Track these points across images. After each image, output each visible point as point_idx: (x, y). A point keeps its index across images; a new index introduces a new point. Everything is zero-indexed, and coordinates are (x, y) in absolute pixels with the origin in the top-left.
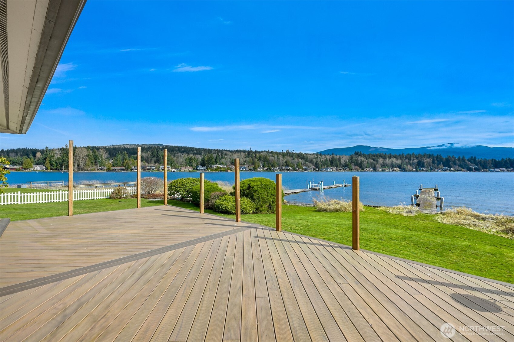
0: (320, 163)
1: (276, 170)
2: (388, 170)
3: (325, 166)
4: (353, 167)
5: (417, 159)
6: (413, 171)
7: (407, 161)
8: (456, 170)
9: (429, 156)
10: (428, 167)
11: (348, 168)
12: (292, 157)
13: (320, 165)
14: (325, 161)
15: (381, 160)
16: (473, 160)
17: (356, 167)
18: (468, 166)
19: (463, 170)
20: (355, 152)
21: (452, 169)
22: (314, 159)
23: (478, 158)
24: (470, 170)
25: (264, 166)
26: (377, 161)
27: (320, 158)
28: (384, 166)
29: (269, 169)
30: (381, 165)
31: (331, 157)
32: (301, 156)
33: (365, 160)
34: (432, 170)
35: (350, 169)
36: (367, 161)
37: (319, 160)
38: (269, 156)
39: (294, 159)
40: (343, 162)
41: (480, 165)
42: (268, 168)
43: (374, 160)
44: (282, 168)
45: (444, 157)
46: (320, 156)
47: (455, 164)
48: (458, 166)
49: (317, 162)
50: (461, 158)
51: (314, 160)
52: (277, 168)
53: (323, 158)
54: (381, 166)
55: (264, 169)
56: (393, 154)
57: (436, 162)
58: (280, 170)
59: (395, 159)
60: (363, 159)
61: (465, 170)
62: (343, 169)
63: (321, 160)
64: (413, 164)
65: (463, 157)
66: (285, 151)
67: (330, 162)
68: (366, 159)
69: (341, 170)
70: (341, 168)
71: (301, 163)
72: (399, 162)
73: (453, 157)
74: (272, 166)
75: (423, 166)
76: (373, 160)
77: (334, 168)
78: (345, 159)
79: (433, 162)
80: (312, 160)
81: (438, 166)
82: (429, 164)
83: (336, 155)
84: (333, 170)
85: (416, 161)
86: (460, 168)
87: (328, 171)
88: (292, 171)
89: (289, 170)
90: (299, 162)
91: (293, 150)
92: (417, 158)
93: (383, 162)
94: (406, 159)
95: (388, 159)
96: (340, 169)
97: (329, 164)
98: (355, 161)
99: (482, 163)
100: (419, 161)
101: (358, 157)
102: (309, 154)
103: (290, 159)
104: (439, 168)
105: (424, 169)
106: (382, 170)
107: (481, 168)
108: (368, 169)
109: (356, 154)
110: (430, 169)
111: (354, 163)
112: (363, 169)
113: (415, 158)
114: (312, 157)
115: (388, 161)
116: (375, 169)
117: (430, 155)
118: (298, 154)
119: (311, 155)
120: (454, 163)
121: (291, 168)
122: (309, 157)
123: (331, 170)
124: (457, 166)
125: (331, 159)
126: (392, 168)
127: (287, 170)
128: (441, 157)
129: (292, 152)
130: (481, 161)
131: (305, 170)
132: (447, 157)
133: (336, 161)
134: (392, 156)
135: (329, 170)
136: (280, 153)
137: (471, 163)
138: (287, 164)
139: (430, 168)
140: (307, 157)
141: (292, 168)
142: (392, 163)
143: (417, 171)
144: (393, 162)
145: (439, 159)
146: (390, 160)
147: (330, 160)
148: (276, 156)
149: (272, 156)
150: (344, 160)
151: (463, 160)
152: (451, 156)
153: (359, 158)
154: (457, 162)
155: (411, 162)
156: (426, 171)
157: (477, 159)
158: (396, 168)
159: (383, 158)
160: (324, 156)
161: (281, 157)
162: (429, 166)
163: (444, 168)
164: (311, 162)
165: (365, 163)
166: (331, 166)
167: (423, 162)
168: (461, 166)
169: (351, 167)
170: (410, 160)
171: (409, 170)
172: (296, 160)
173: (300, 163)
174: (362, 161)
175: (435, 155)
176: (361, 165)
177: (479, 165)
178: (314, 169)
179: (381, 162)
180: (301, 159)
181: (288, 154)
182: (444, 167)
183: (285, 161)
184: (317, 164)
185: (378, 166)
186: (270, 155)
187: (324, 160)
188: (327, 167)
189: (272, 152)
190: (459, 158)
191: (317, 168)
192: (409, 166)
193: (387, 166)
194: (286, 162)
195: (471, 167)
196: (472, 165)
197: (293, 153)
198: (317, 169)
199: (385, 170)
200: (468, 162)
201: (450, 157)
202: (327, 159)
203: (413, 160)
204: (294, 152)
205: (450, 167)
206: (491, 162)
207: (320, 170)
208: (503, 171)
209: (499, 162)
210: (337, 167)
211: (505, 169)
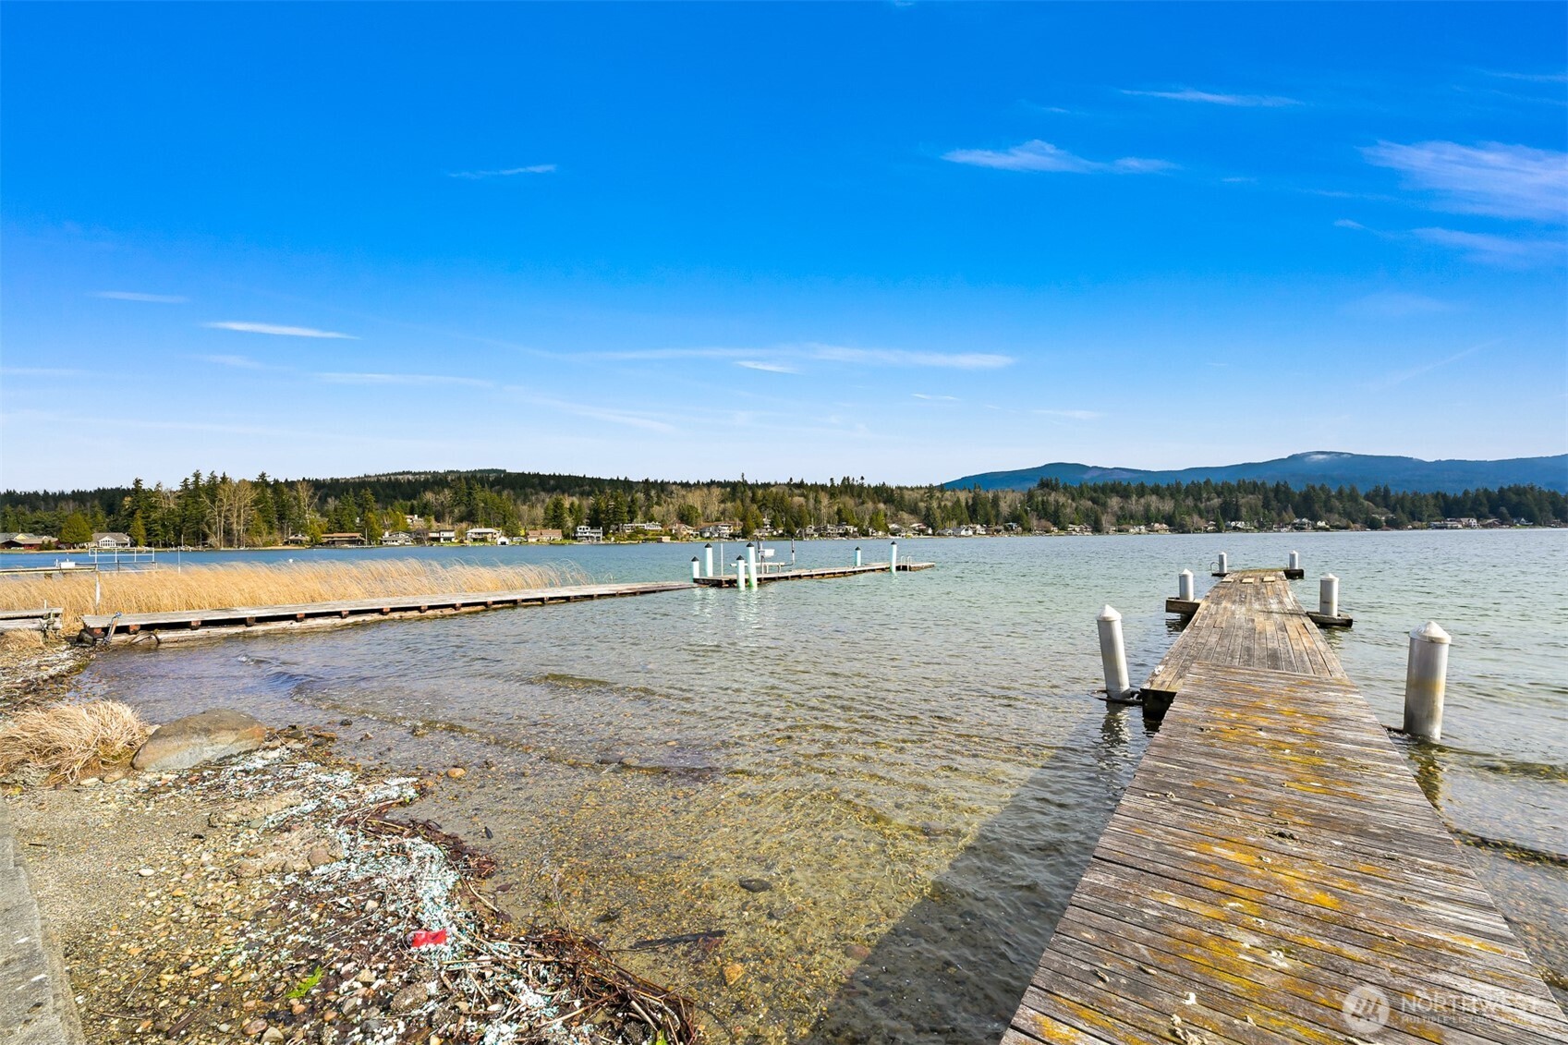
0: (938, 513)
1: (807, 535)
2: (1137, 530)
3: (955, 523)
4: (1034, 522)
5: (1219, 497)
6: (1207, 532)
7: (1190, 502)
8: (1332, 526)
9: (1254, 488)
10: (1251, 520)
11: (1021, 525)
12: (860, 496)
13: (939, 519)
14: (953, 508)
15: (1114, 502)
16: (1381, 497)
17: (1044, 522)
18: (1367, 514)
19: (1352, 525)
20: (1042, 482)
21: (1320, 524)
22: (922, 501)
23: (1396, 491)
24: (1374, 525)
25: (774, 525)
26: (1104, 505)
27: (938, 499)
28: (1124, 517)
29: (788, 532)
30: (1115, 514)
31: (971, 495)
32: (883, 493)
33: (1070, 501)
34: (1261, 527)
35: (1024, 530)
36: (1074, 505)
37: (935, 504)
38: (793, 497)
39: (863, 503)
40: (1004, 508)
41: (1403, 512)
42: (785, 531)
43: (1094, 501)
44: (825, 529)
45: (1297, 488)
46: (938, 494)
47: (1330, 510)
48: (1339, 514)
49: (928, 509)
50: (1347, 490)
51: (922, 505)
52: (810, 529)
53: (946, 501)
54: (1114, 520)
55: (775, 533)
56: (1150, 483)
57: (1274, 503)
58: (821, 535)
59: (1154, 498)
60: (1062, 500)
61: (1358, 526)
62: (1006, 529)
63: (943, 504)
64: (1208, 512)
65: (1353, 490)
66: (838, 481)
67: (968, 509)
68: (1073, 500)
69: (998, 531)
70: (1001, 527)
71: (886, 515)
72: (1168, 506)
73: (1322, 488)
74: (797, 525)
75: (1237, 518)
76: (1094, 503)
77: (978, 527)
78: (1013, 501)
79: (1266, 505)
80: (916, 504)
81: (1279, 515)
82: (1252, 509)
83: (987, 492)
84: (974, 533)
85: (1216, 501)
86: (1344, 522)
87: (961, 536)
88: (856, 537)
89: (846, 534)
90: (877, 512)
91: (862, 478)
92: (1219, 495)
93: (1122, 508)
94: (1187, 497)
95: (1134, 498)
96: (995, 530)
97: (965, 515)
98: (1040, 507)
99: (1408, 504)
100: (1225, 502)
101: (1050, 494)
102: (907, 488)
103: (849, 502)
104: (1282, 521)
105: (1240, 524)
106: (1119, 531)
107: (1404, 518)
108: (1078, 529)
109: (1045, 485)
110: (1256, 524)
111: (1036, 510)
112: (1063, 529)
113: (1213, 495)
114: (916, 495)
115: (1135, 505)
116: (1097, 529)
117: (1255, 485)
118: (876, 487)
119: (912, 489)
120: (1325, 506)
121: (852, 529)
122: (906, 497)
123: (970, 532)
124: (1337, 516)
125: (970, 502)
126: (1148, 524)
127: (841, 535)
128: (1287, 488)
129: (860, 481)
130: (1403, 498)
131: (893, 534)
132: (1304, 489)
133: (984, 505)
134: (1148, 491)
135: (963, 533)
136: (823, 487)
137: (1377, 505)
138: (841, 518)
139: (1259, 521)
140: (902, 497)
141: (855, 529)
142: (1147, 508)
143: (1218, 530)
144: (1149, 505)
145: (1282, 496)
146: (1142, 501)
147: (967, 503)
148: (812, 496)
149: (802, 495)
150: (1008, 503)
151: (1353, 497)
152: (1317, 487)
153: (1052, 498)
154: (1337, 503)
155: (1202, 506)
156: (1247, 531)
157: (1392, 493)
158: (1161, 523)
159: (1121, 497)
160: (950, 495)
161: (825, 500)
162: (1253, 517)
163: (1297, 521)
164: (914, 511)
165: (1068, 510)
166: (972, 522)
167: (1237, 504)
168: (1347, 515)
169: (1029, 523)
170: (1198, 499)
171: (1197, 530)
172: (870, 505)
173: (882, 513)
174: (1058, 506)
175: (1271, 484)
176: (1058, 517)
177: (1399, 510)
178: (921, 531)
179: (1116, 508)
180: (885, 503)
181: (848, 488)
182: (1297, 517)
183: (836, 508)
184: (929, 515)
185: (1105, 520)
186: (797, 491)
187: (949, 504)
188: (960, 524)
189: (801, 485)
190: (1340, 492)
191: (928, 526)
192: (1196, 518)
194: (839, 512)
195: (1377, 516)
196: (1380, 510)
197: (862, 485)
198: (930, 531)
199: (1128, 531)
200: (1366, 503)
201: (1313, 487)
202: (958, 500)
203: (1209, 499)
204: (865, 482)
205: (1315, 518)
206: (1432, 502)
207: (939, 535)
208: (1468, 526)
209: (1457, 501)
210: (986, 522)
211: (1474, 522)
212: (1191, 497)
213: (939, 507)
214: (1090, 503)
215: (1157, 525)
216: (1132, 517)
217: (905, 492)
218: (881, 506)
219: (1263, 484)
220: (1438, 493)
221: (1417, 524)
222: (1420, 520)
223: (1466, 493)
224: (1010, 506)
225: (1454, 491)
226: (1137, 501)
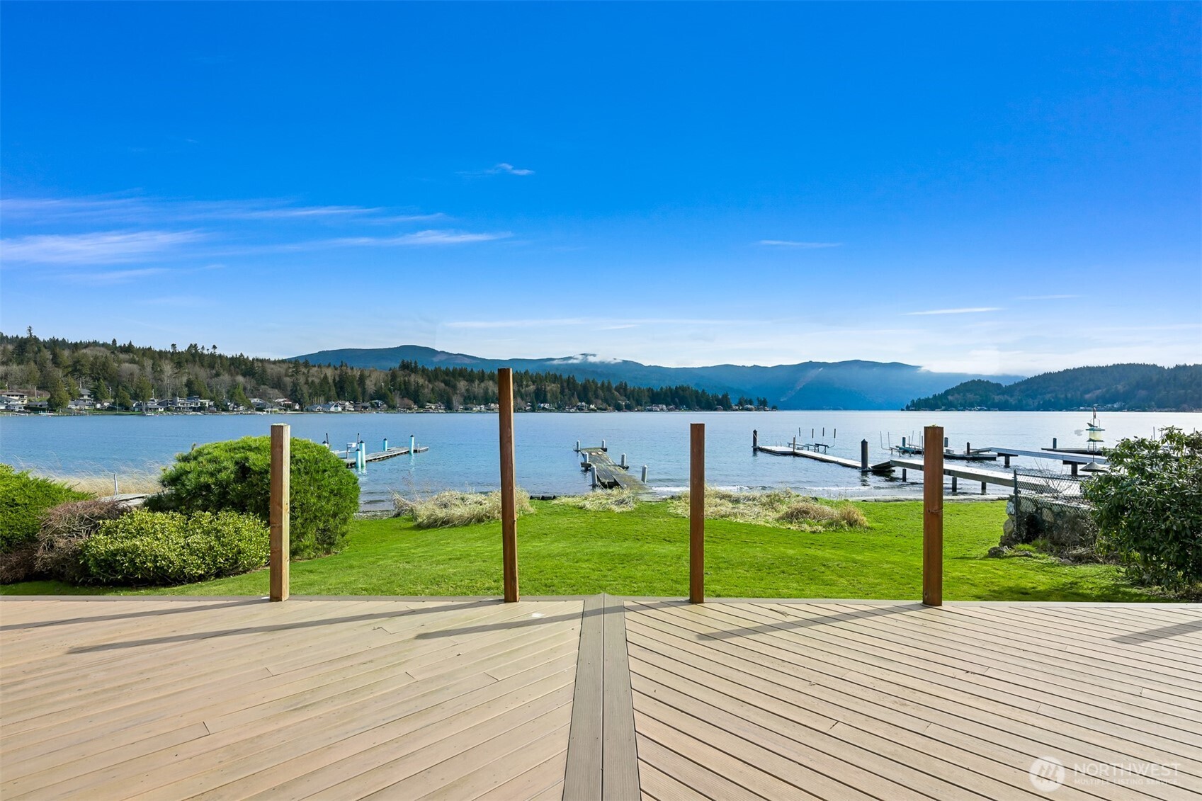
0: (305, 389)
1: (148, 409)
2: (479, 408)
3: (322, 399)
4: (398, 400)
5: (534, 385)
6: (526, 411)
8: (598, 409)
9: (555, 379)
10: (553, 403)
11: (386, 403)
12: (212, 366)
13: (306, 395)
14: (321, 385)
15: (462, 385)
16: (622, 389)
17: (406, 401)
18: (616, 401)
20: (403, 361)
21: (592, 406)
22: (286, 375)
23: (630, 386)
24: (619, 408)
25: (96, 396)
26: (454, 387)
27: (304, 373)
28: (469, 398)
29: (120, 405)
30: (462, 395)
31: (338, 372)
32: (239, 365)
33: (427, 382)
34: (560, 408)
36: (431, 386)
37: (302, 380)
38: (120, 362)
39: (218, 375)
40: (370, 386)
42: (114, 403)
43: (447, 383)
44: (173, 403)
45: (580, 380)
46: (304, 370)
47: (597, 397)
48: (602, 400)
49: (295, 384)
50: (606, 383)
51: (288, 380)
52: (153, 402)
53: (313, 376)
55: (98, 406)
57: (567, 391)
58: (167, 409)
59: (491, 383)
60: (421, 381)
61: (611, 408)
62: (372, 406)
63: (310, 380)
64: (527, 396)
65: (609, 383)
66: (182, 348)
67: (335, 386)
68: (429, 381)
69: (365, 408)
71: (245, 389)
73: (593, 382)
74: (135, 397)
75: (545, 401)
76: (446, 385)
77: (347, 403)
78: (378, 380)
79: (562, 392)
80: (279, 379)
81: (570, 399)
82: (554, 394)
83: (352, 369)
84: (344, 409)
85: (532, 388)
86: (604, 405)
87: (330, 412)
88: (213, 412)
89: (201, 408)
90: (235, 385)
91: (214, 347)
92: (534, 383)
93: (467, 390)
95: (477, 382)
96: (363, 407)
97: (333, 392)
98: (403, 387)
99: (636, 395)
100: (537, 389)
101: (410, 376)
102: (269, 361)
103: (203, 373)
104: (571, 404)
105: (547, 406)
107: (634, 403)
108: (433, 407)
109: (405, 367)
110: (556, 405)
111: (400, 389)
112: (422, 406)
113: (530, 382)
114: (281, 369)
115: (477, 388)
116: (449, 408)
117: (555, 376)
118: (232, 358)
119: (275, 362)
120: (594, 394)
121: (207, 403)
122: (269, 370)
123: (340, 409)
124: (600, 401)
125: (337, 379)
126: (486, 404)
127: (194, 409)
128: (574, 380)
129: (211, 351)
130: (634, 390)
131: (259, 410)
132: (584, 382)
133: (352, 383)
134: (486, 377)
135: (333, 409)
136: (162, 354)
138: (192, 391)
139: (558, 404)
140: (264, 371)
141: (212, 403)
142: (486, 391)
143: (533, 410)
144: (487, 389)
145: (571, 386)
146: (483, 385)
147: (334, 380)
148: (148, 363)
149: (132, 361)
150: (374, 381)
151: (609, 388)
152: (591, 381)
153: (413, 378)
154: (600, 393)
155: (523, 390)
156: (551, 411)
159: (467, 381)
160: (316, 369)
161: (168, 368)
162: (555, 400)
163: (579, 404)
164: (278, 384)
165: (426, 390)
166: (340, 399)
167: (545, 391)
168: (606, 401)
169: (393, 401)
172: (226, 377)
173: (241, 387)
174: (419, 388)
175: (565, 377)
176: (418, 396)
177: (631, 399)
178: (287, 407)
179: (463, 390)
180: (244, 375)
181: (193, 355)
182: (580, 401)
183: (184, 379)
184: (296, 391)
185: (456, 400)
186: (122, 356)
187: (317, 381)
188: (328, 400)
189: (128, 349)
190: (603, 384)
191: (295, 402)
194: (189, 384)
195: (621, 402)
196: (622, 398)
197: (212, 355)
198: (297, 407)
199: (472, 409)
200: (616, 392)
201: (589, 381)
202: (326, 377)
203: (527, 386)
204: (218, 352)
205: (589, 403)
206: (647, 393)
207: (307, 410)
208: (662, 410)
209: (658, 394)
210: (355, 400)
211: (664, 407)
213: (307, 382)
214: (443, 385)
215: (493, 405)
216: (475, 398)
217: (267, 365)
218: (240, 379)
219: (561, 376)
220: (650, 388)
221: (640, 408)
222: (641, 405)
223: (662, 388)
224: (375, 384)
225: (657, 387)
226: (479, 385)
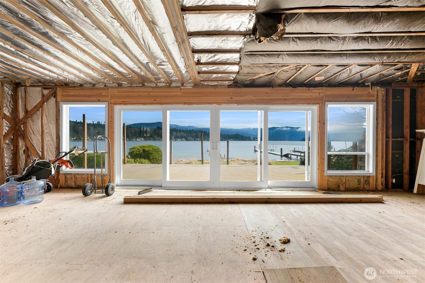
2: (179, 140)
3: (135, 137)
6: (193, 141)
7: (189, 134)
11: (153, 138)
12: (104, 128)
13: (130, 136)
14: (135, 133)
15: (174, 133)
17: (159, 138)
20: (158, 126)
25: (72, 136)
26: (172, 134)
27: (130, 130)
28: (176, 137)
29: (79, 139)
35: (154, 139)
37: (129, 132)
38: (78, 127)
40: (148, 133)
42: (77, 138)
44: (93, 138)
45: (208, 132)
46: (130, 129)
52: (87, 138)
53: (132, 130)
54: (174, 138)
55: (73, 139)
56: (182, 129)
58: (92, 140)
59: (183, 133)
63: (132, 132)
64: (193, 136)
66: (95, 122)
67: (139, 133)
69: (147, 140)
70: (148, 139)
72: (185, 135)
74: (82, 136)
75: (198, 138)
77: (142, 138)
78: (151, 132)
81: (205, 137)
82: (200, 136)
84: (141, 140)
85: (194, 134)
87: (137, 141)
92: (195, 133)
93: (176, 135)
94: (189, 133)
95: (179, 132)
97: (138, 135)
98: (158, 134)
101: (160, 131)
104: (205, 139)
105: (198, 139)
106: (175, 140)
107: (223, 139)
109: (158, 128)
113: (194, 133)
115: (179, 134)
123: (140, 140)
125: (139, 131)
126: (181, 139)
128: (206, 132)
129: (104, 123)
133: (143, 133)
134: (181, 131)
135: (138, 140)
142: (181, 135)
143: (194, 140)
144: (182, 134)
145: (205, 134)
146: (180, 133)
147: (138, 132)
156: (199, 141)
158: (184, 138)
159: (176, 132)
160: (133, 128)
163: (208, 139)
166: (140, 137)
167: (198, 135)
170: (191, 133)
171: (191, 140)
175: (204, 131)
177: (223, 137)
179: (175, 135)
181: (99, 125)
183: (96, 131)
186: (79, 125)
188: (137, 137)
192: (191, 138)
193: (178, 137)
194: (98, 133)
198: (128, 139)
199: (177, 140)
202: (136, 131)
203: (193, 134)
206: (227, 136)
207: (131, 140)
209: (230, 136)
210: (144, 137)
211: (232, 140)
212: (190, 133)
213: (131, 132)
215: (183, 139)
219: (202, 131)
221: (225, 140)
223: (231, 134)
225: (230, 134)
226: (179, 133)
